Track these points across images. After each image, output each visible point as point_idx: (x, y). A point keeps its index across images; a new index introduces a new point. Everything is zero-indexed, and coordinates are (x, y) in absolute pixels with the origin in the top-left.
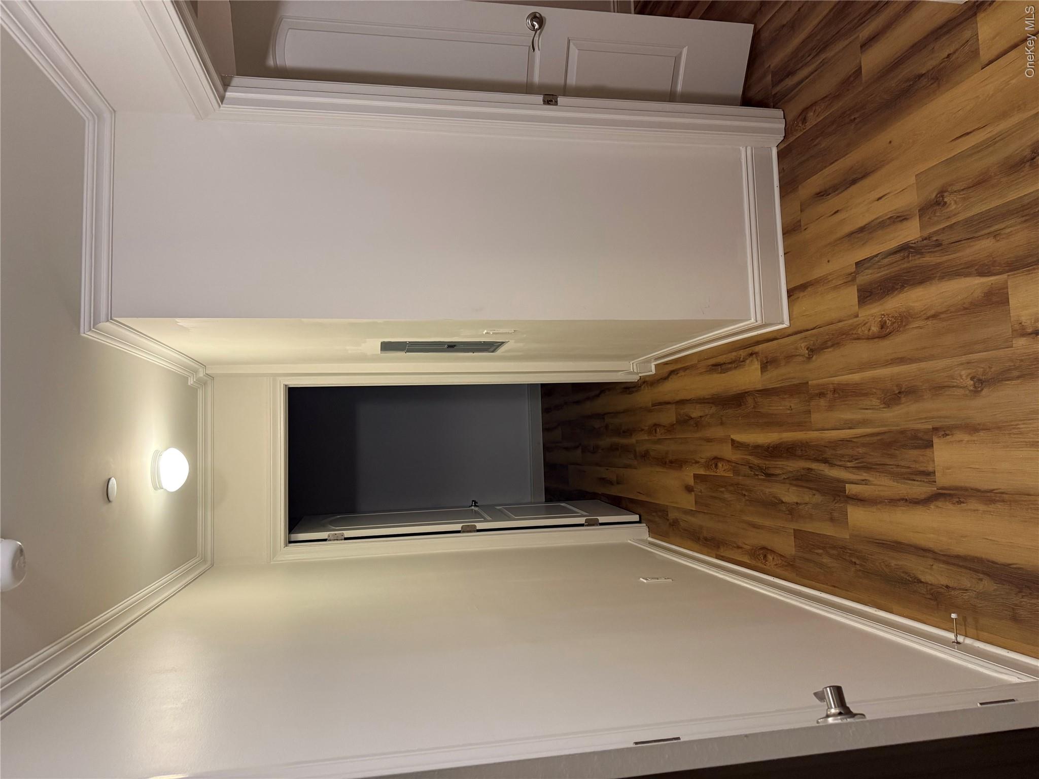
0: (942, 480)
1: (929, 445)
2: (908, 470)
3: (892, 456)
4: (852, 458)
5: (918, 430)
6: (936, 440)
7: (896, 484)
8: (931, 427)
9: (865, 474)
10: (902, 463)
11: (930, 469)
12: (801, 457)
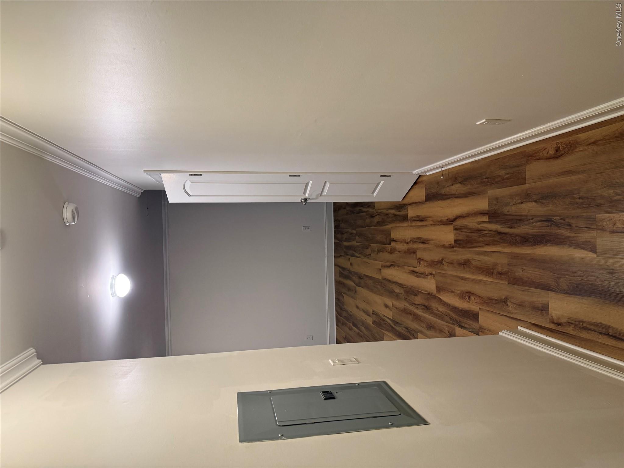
0: (451, 227)
1: (455, 241)
2: (462, 230)
3: (468, 236)
4: (485, 235)
5: (459, 247)
6: (453, 243)
7: (467, 224)
8: (454, 248)
9: (479, 227)
10: (464, 233)
11: (455, 231)
12: (516, 235)
